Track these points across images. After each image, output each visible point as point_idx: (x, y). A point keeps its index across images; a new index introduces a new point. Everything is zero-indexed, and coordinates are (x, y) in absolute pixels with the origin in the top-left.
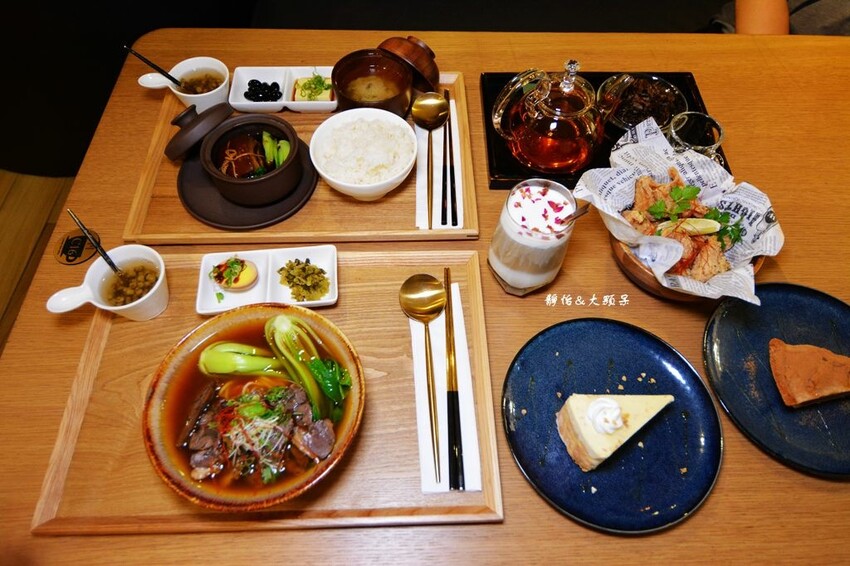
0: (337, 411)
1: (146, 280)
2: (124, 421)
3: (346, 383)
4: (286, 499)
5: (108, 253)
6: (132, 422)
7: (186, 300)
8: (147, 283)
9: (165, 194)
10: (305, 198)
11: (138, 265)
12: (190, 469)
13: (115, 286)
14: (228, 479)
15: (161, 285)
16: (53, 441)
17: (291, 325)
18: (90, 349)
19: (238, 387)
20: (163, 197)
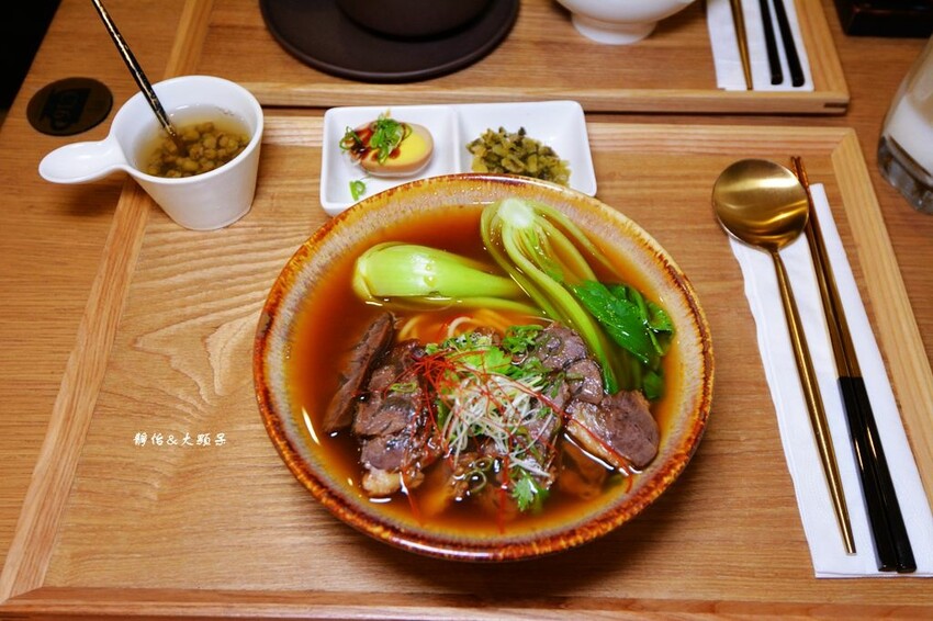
0: (652, 379)
1: (218, 147)
2: (180, 407)
3: (663, 326)
4: (580, 538)
5: (154, 87)
6: (195, 409)
7: (285, 198)
8: (222, 152)
9: (234, 23)
10: (497, 37)
11: (201, 120)
12: (360, 472)
13: (163, 153)
14: (438, 500)
15: (249, 155)
16: (37, 444)
17: (532, 216)
18: (109, 272)
19: (438, 327)
20: (230, 27)
